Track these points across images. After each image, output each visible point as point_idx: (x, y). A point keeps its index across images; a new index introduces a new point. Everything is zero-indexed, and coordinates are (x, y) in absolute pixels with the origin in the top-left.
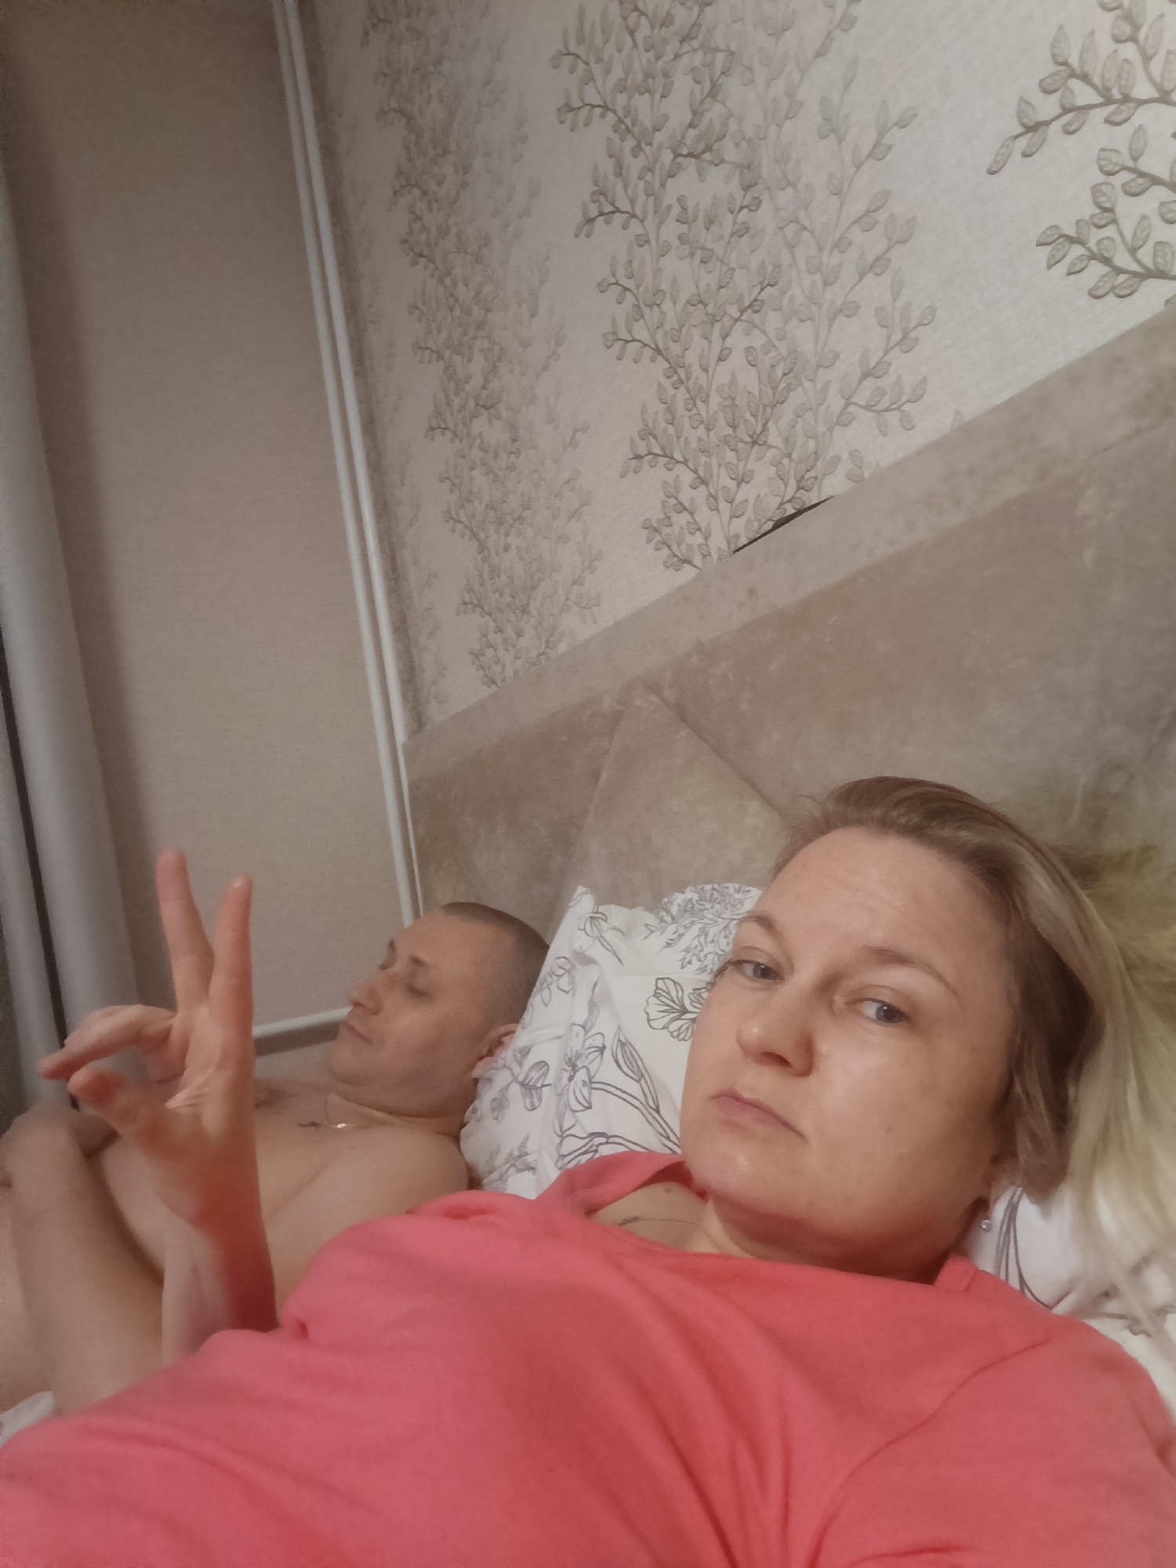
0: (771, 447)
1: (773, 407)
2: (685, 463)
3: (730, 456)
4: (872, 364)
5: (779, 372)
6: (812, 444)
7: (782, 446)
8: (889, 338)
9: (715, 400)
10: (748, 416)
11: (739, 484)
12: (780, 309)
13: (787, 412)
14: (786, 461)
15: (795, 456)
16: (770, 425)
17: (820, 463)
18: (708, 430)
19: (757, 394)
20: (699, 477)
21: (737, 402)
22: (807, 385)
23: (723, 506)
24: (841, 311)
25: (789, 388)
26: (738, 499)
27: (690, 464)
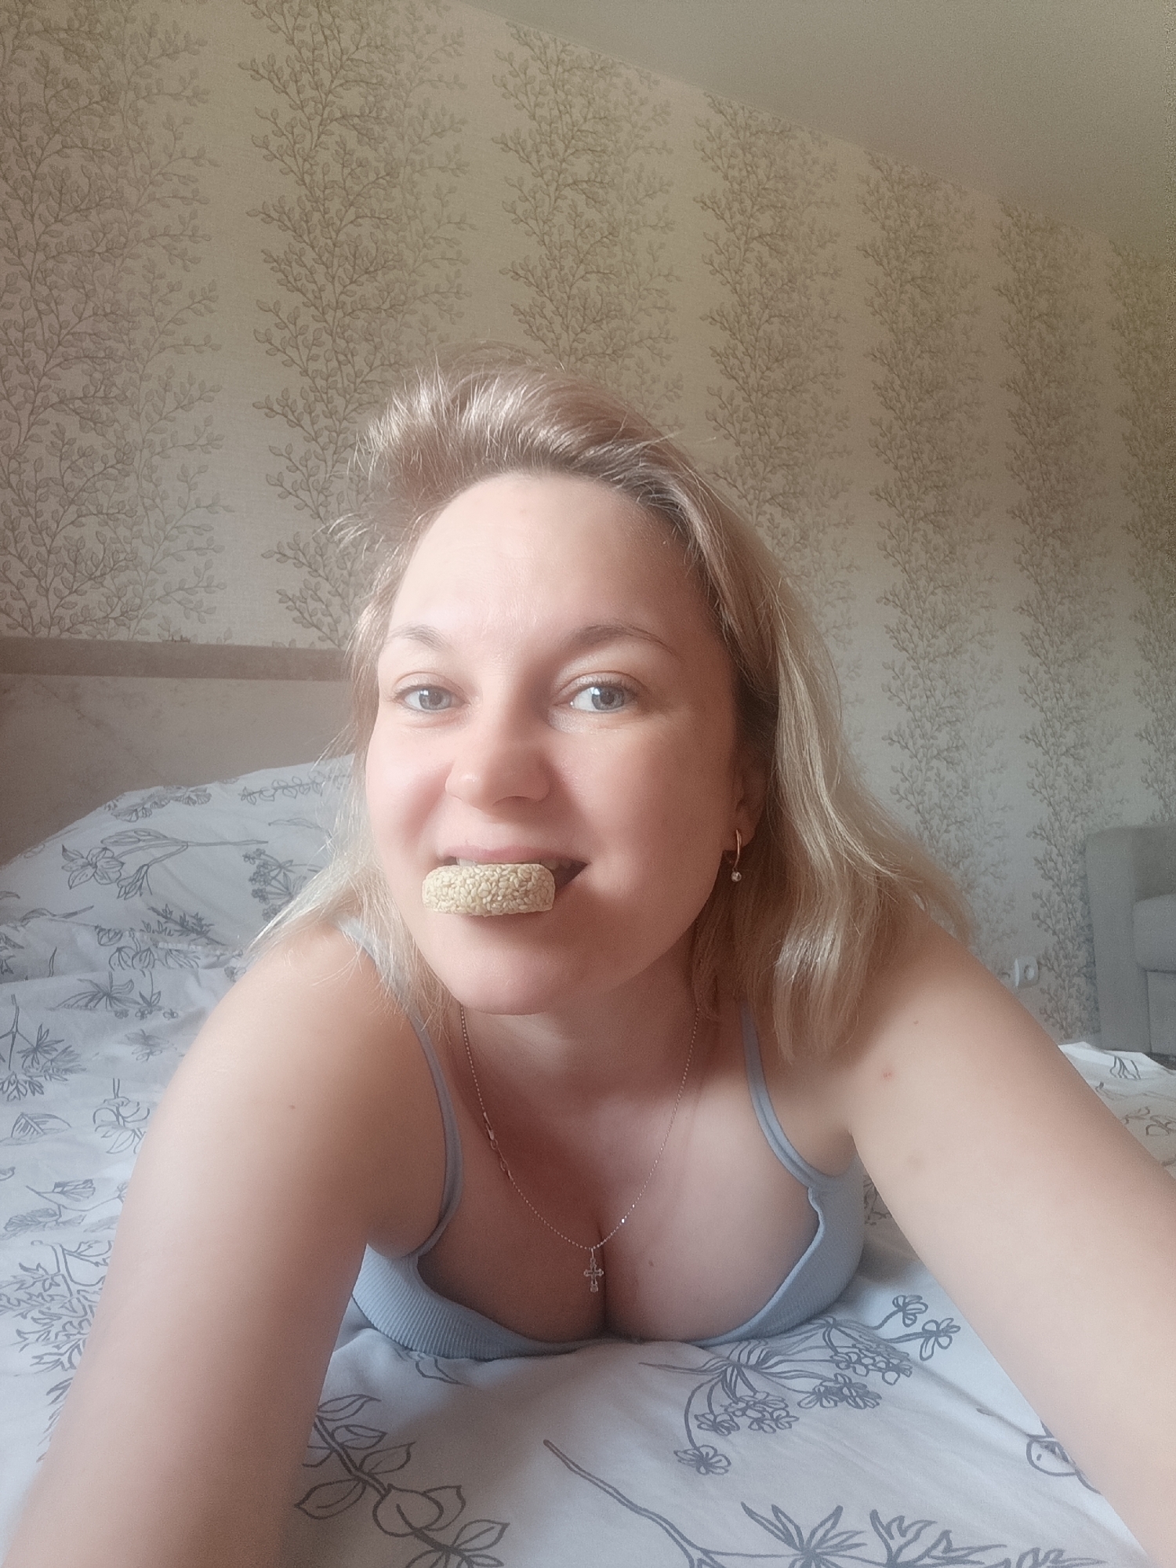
0: (103, 586)
1: (112, 569)
2: (20, 559)
3: (66, 574)
4: (186, 587)
5: (122, 556)
6: (137, 601)
7: (114, 590)
8: (199, 582)
9: (59, 541)
10: (89, 563)
11: (70, 593)
12: (131, 530)
13: (123, 578)
14: (116, 600)
15: (124, 600)
16: (108, 577)
17: (141, 612)
18: (49, 552)
19: (101, 558)
20: (32, 572)
21: (83, 551)
22: (141, 573)
23: (51, 595)
24: (172, 555)
25: (127, 567)
26: (67, 599)
27: (26, 561)
